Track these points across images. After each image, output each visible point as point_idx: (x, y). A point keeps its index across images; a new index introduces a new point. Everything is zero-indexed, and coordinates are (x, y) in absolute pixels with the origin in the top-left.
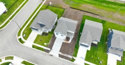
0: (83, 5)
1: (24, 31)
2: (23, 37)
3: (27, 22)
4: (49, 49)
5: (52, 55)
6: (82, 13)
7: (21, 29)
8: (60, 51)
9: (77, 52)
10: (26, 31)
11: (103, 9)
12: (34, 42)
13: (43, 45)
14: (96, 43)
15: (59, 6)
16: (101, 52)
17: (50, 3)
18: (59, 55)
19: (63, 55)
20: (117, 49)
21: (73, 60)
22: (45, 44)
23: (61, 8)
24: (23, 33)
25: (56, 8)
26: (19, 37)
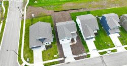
0: (63, 6)
1: (24, 55)
2: (28, 62)
3: (20, 45)
4: (62, 59)
5: (69, 63)
6: (68, 12)
7: (19, 56)
8: (73, 54)
9: (87, 48)
10: (26, 55)
11: (81, 3)
12: (43, 61)
13: (54, 58)
14: (96, 32)
15: (43, 14)
16: (104, 37)
17: (33, 15)
18: (74, 58)
19: (78, 56)
20: (114, 28)
21: (89, 56)
22: (55, 56)
23: (47, 16)
24: (24, 58)
25: (41, 18)
26: (23, 65)
